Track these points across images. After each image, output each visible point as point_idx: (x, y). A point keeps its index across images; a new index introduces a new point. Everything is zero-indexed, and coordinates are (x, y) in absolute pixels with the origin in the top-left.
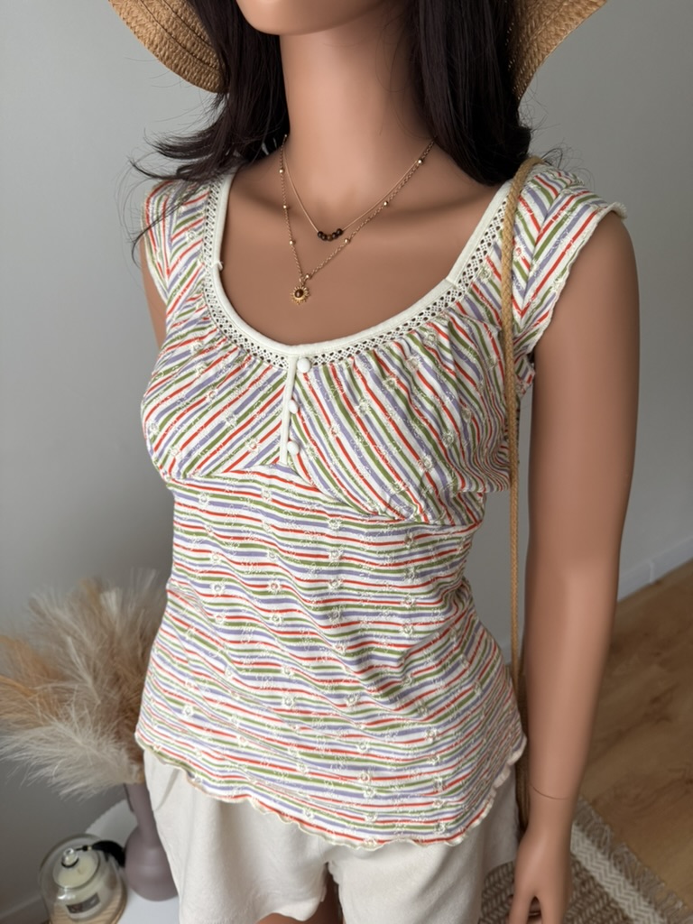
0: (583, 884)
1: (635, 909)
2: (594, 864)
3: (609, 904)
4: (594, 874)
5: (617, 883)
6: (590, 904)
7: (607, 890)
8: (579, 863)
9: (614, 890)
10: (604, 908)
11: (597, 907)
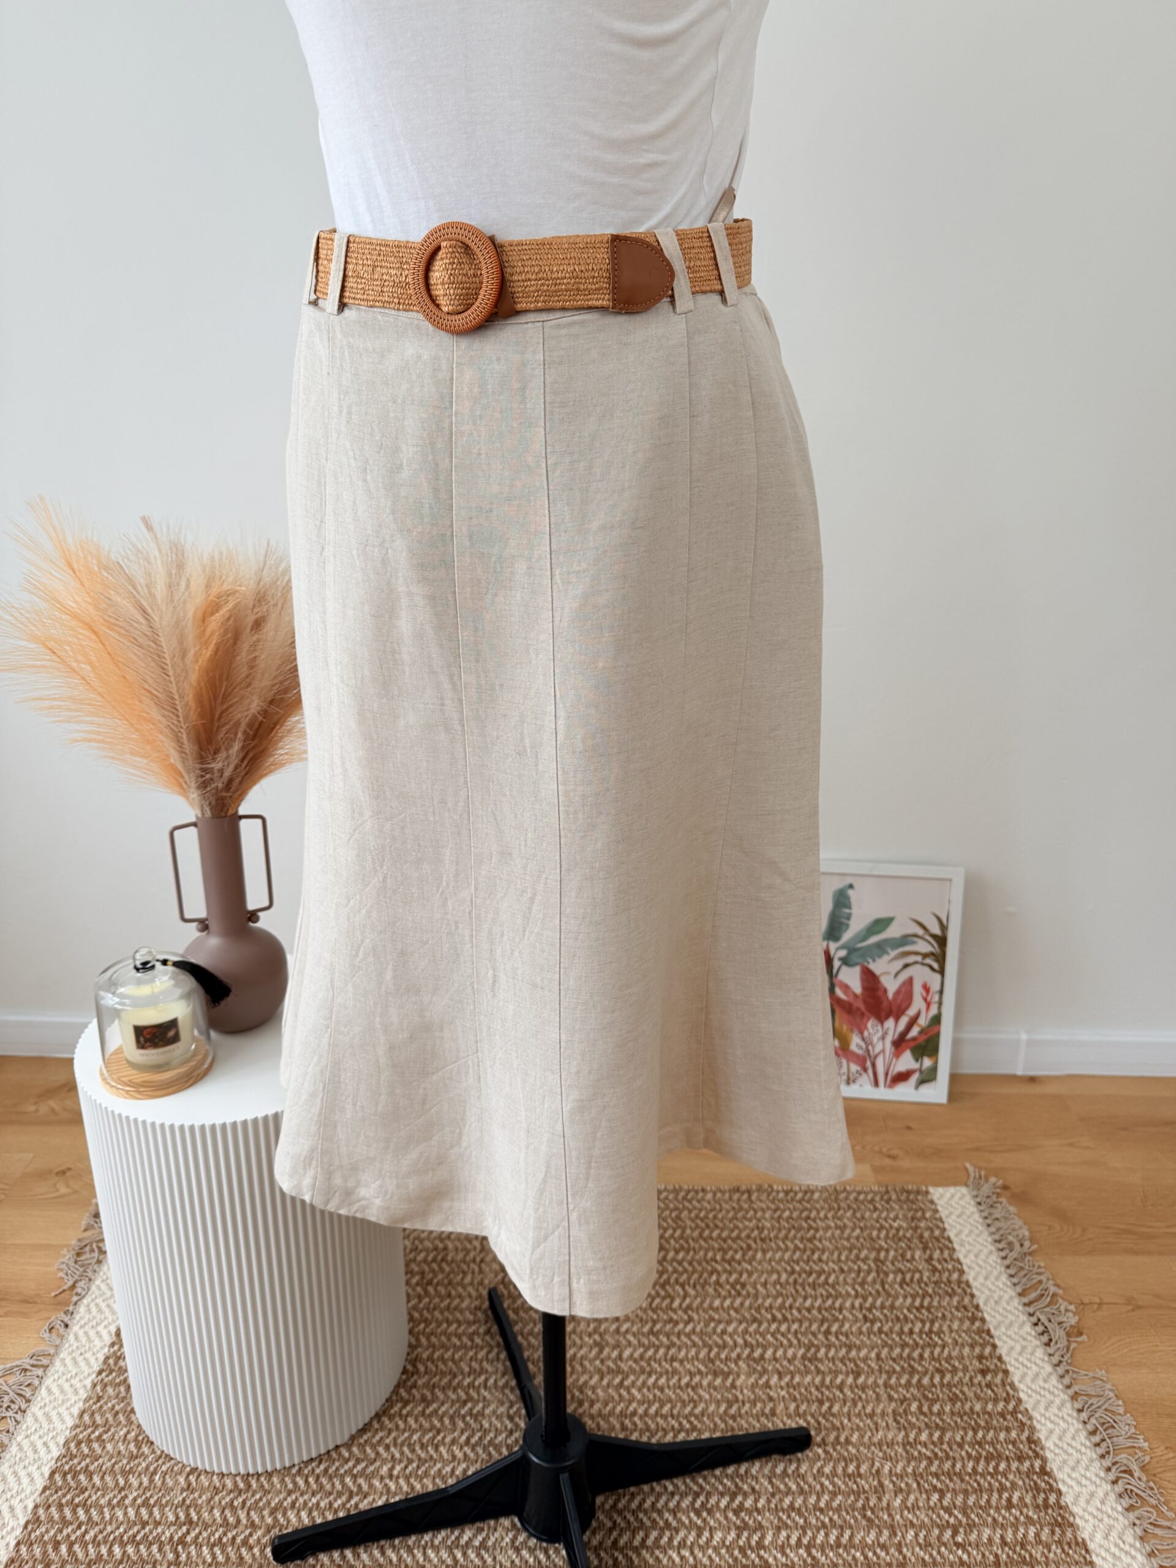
0: (984, 1372)
1: (1060, 1438)
2: (1021, 1359)
3: (1014, 1412)
4: (1011, 1369)
5: (1049, 1397)
6: (978, 1398)
7: (1022, 1395)
8: (994, 1346)
9: (1038, 1402)
10: (1002, 1415)
11: (990, 1407)
